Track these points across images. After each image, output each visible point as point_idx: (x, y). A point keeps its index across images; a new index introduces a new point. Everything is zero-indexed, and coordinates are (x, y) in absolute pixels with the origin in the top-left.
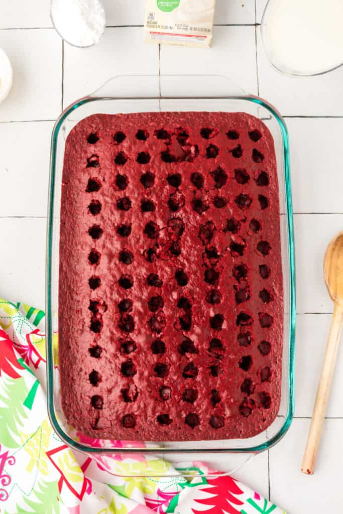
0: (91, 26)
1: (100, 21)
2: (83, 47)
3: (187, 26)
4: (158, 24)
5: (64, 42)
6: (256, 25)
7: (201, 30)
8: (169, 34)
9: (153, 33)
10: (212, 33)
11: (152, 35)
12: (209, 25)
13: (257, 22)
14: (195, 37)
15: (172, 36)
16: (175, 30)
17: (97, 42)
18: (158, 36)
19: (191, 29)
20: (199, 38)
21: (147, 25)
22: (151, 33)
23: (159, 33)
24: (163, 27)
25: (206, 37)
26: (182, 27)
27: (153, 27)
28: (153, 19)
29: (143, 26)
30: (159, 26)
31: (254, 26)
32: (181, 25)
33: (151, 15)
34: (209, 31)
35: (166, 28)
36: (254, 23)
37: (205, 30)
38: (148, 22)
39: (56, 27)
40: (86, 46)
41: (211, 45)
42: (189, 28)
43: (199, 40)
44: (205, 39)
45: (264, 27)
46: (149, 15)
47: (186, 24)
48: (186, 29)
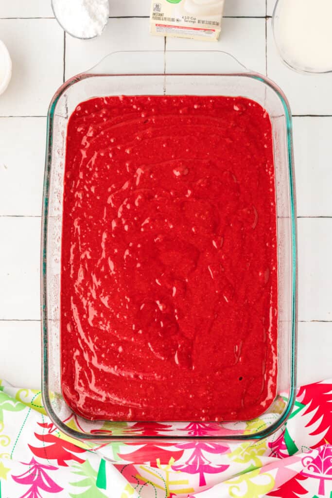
0: (93, 16)
1: (103, 11)
2: (84, 39)
3: (195, 19)
4: (164, 16)
5: (66, 34)
6: (267, 17)
7: (210, 23)
8: (175, 27)
9: (159, 25)
10: (221, 27)
11: (158, 27)
12: (218, 18)
13: (268, 15)
14: (203, 30)
15: (179, 29)
16: (183, 23)
17: (100, 33)
18: (164, 29)
19: (199, 22)
20: (207, 31)
21: (153, 17)
22: (156, 25)
23: (165, 26)
24: (169, 19)
25: (214, 31)
26: (190, 20)
27: (159, 19)
28: (159, 11)
29: (149, 17)
30: (165, 18)
31: (265, 19)
32: (188, 18)
33: (157, 6)
34: (218, 24)
35: (173, 20)
36: (265, 16)
37: (214, 23)
38: (154, 14)
39: (57, 17)
40: (88, 37)
41: (219, 39)
42: (197, 21)
43: (207, 33)
44: (214, 32)
45: (275, 19)
46: (155, 7)
47: (194, 17)
48: (194, 22)
